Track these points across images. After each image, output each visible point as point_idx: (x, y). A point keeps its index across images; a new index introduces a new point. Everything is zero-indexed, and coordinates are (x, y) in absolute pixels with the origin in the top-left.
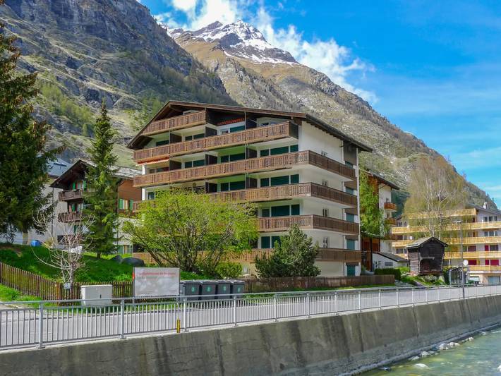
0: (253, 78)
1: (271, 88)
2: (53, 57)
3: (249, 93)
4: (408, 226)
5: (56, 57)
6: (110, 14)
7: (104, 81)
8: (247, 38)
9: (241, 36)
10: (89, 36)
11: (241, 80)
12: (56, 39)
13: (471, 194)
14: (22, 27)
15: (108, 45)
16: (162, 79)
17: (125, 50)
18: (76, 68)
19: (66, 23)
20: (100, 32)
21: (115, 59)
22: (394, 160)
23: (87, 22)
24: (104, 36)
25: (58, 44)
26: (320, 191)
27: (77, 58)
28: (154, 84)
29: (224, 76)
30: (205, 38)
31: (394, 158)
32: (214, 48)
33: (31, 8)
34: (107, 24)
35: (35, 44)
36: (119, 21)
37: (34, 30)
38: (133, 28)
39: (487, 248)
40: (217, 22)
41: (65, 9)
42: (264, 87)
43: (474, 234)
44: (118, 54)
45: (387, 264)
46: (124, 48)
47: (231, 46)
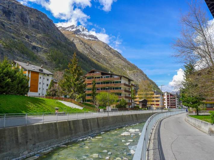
0: (85, 44)
1: (91, 48)
2: (21, 34)
3: (84, 49)
4: (137, 95)
5: (22, 35)
6: (40, 22)
7: (38, 43)
8: (83, 31)
9: (81, 30)
10: (33, 29)
11: (81, 44)
12: (22, 28)
13: (151, 83)
14: (11, 24)
15: (40, 32)
16: (57, 44)
17: (45, 34)
18: (29, 38)
19: (26, 24)
20: (37, 27)
21: (42, 36)
22: (128, 72)
23: (33, 24)
24: (38, 29)
25: (23, 31)
26: (126, 91)
27: (29, 35)
28: (54, 45)
29: (76, 43)
30: (69, 30)
31: (128, 71)
32: (72, 34)
33: (14, 18)
34: (39, 25)
35: (15, 30)
36: (43, 24)
37: (15, 25)
38: (48, 26)
39: (156, 101)
40: (73, 25)
41: (25, 19)
42: (88, 47)
43: (153, 98)
44: (42, 34)
45: (134, 105)
46: (45, 33)
47: (78, 33)
